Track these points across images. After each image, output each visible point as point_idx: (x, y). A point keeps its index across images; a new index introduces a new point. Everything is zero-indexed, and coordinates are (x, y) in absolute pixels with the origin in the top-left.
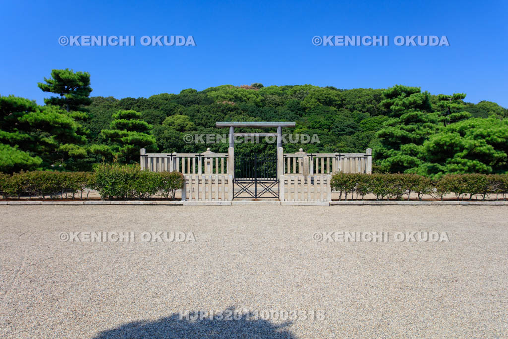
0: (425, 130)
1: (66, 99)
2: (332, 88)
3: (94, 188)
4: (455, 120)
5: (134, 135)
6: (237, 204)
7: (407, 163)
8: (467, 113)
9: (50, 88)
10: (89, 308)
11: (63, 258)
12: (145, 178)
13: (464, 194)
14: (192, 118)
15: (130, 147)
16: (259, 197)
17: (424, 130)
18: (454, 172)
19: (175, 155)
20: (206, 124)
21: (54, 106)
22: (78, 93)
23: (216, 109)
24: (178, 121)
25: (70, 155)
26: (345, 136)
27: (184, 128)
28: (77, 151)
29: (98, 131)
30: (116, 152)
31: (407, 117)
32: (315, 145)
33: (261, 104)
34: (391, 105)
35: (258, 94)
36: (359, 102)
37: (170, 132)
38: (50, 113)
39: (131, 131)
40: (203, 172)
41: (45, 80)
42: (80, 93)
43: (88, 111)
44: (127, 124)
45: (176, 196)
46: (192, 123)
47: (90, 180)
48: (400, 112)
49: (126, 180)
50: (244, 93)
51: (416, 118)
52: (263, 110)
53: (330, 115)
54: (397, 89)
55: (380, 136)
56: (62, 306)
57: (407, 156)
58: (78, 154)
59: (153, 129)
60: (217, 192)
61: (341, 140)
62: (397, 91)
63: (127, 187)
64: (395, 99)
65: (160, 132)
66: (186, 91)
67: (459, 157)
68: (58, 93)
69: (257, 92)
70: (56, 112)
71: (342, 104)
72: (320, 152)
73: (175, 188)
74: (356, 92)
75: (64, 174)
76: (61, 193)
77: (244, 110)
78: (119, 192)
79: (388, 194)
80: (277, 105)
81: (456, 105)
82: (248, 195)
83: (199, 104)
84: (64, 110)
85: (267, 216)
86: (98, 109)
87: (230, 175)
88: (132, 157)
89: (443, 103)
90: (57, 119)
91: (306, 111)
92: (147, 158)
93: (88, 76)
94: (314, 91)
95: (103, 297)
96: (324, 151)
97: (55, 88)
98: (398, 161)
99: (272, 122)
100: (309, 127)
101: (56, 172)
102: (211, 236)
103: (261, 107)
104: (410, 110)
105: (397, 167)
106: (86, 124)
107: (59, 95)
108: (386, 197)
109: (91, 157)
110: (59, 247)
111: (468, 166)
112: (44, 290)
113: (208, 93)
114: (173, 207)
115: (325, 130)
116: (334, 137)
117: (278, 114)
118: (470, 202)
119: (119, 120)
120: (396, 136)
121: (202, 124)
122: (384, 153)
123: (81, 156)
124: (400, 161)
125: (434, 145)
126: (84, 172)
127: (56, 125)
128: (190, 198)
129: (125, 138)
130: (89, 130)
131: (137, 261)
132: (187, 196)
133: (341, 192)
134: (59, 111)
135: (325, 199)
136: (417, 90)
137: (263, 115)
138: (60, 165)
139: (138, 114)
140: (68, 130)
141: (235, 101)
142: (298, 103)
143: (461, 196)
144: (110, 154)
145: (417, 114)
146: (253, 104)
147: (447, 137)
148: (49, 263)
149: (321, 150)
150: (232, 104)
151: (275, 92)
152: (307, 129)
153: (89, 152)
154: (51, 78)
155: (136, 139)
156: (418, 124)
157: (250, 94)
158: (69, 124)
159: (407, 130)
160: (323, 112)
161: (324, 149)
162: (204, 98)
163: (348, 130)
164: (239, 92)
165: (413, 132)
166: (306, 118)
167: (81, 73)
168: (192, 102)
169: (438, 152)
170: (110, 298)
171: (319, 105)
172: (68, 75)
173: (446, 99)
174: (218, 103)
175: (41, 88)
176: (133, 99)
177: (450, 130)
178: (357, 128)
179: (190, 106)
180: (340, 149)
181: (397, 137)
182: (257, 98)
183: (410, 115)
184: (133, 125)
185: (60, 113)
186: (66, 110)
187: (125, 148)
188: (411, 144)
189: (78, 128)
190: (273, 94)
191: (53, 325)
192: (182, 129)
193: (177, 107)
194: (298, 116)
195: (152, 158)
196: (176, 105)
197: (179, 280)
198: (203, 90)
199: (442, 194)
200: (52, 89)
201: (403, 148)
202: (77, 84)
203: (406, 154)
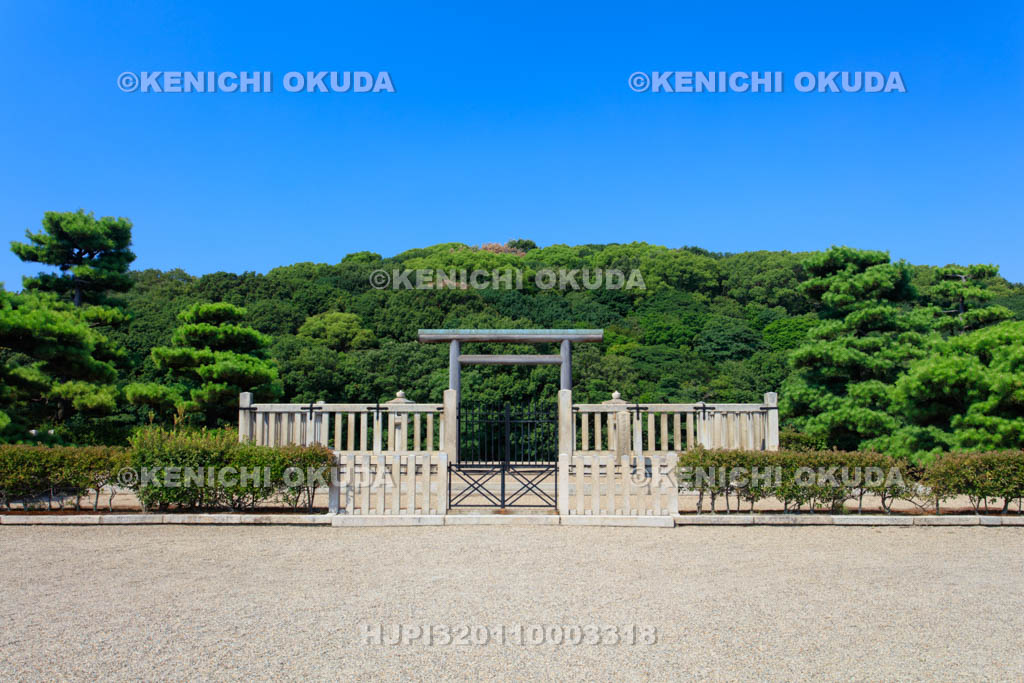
0: (904, 349)
1: (74, 277)
2: (697, 251)
4: (975, 325)
5: (228, 361)
6: (458, 522)
7: (864, 425)
8: (1004, 310)
9: (39, 253)
11: (44, 643)
12: (246, 459)
13: (989, 498)
15: (218, 387)
16: (510, 505)
17: (901, 349)
18: (970, 447)
19: (320, 408)
20: (401, 334)
21: (46, 294)
22: (103, 263)
23: (424, 298)
24: (335, 328)
25: (77, 408)
26: (729, 362)
27: (348, 344)
28: (93, 397)
29: (145, 349)
30: (185, 400)
31: (862, 318)
32: (659, 383)
33: (529, 287)
34: (824, 292)
35: (523, 264)
36: (760, 284)
37: (314, 353)
38: (34, 311)
39: (220, 351)
40: (385, 447)
41: (30, 236)
42: (107, 265)
43: (122, 304)
44: (213, 334)
45: (316, 504)
46: (368, 331)
47: (119, 464)
48: (844, 307)
50: (491, 261)
51: (881, 321)
52: (535, 300)
53: (692, 313)
54: (835, 256)
55: (800, 363)
57: (863, 409)
58: (95, 404)
59: (275, 347)
60: (411, 494)
61: (718, 372)
62: (836, 259)
64: (831, 279)
65: (290, 352)
66: (355, 258)
67: (978, 411)
68: (57, 265)
69: (522, 260)
70: (49, 307)
71: (721, 286)
72: (670, 399)
74: (752, 260)
75: (59, 450)
76: (47, 496)
77: (490, 301)
78: (184, 493)
79: (812, 500)
81: (977, 291)
82: (484, 501)
84: (66, 302)
85: (524, 550)
86: (146, 300)
87: (448, 451)
88: (221, 413)
89: (946, 285)
90: (49, 325)
91: (636, 303)
92: (255, 413)
93: (128, 224)
94: (652, 257)
96: (680, 398)
97: (48, 255)
98: (844, 422)
99: (553, 331)
100: (642, 341)
101: (42, 448)
102: (388, 595)
103: (530, 294)
104: (868, 302)
105: (844, 437)
106: (116, 334)
107: (58, 268)
108: (806, 506)
109: (125, 412)
110: (37, 618)
111: (1001, 433)
113: (406, 262)
114: (309, 528)
115: (682, 346)
116: (701, 365)
117: (570, 311)
118: (1004, 517)
119: (193, 327)
120: (837, 362)
121: (390, 333)
122: (811, 402)
123: (101, 410)
124: (846, 421)
125: (919, 383)
126: (103, 448)
127: (47, 338)
128: (350, 508)
129: (206, 368)
130: (124, 348)
131: (211, 649)
132: (342, 505)
133: (701, 494)
134: (56, 304)
135: (665, 512)
136: (882, 258)
137: (534, 313)
138: (52, 432)
139: (239, 310)
140: (73, 350)
143: (982, 505)
144: (171, 404)
145: (883, 313)
147: (947, 366)
148: (12, 654)
149: (672, 394)
151: (562, 260)
152: (638, 346)
153: (121, 400)
154: (41, 231)
155: (233, 370)
156: (887, 334)
157: (503, 264)
158: (76, 335)
159: (862, 349)
160: (675, 305)
161: (679, 391)
163: (734, 347)
164: (476, 258)
165: (876, 354)
166: (635, 320)
167: (111, 219)
169: (930, 401)
171: (666, 289)
172: (81, 224)
173: (955, 277)
175: (18, 252)
176: (231, 274)
177: (957, 349)
178: (757, 342)
179: (364, 292)
180: (716, 392)
181: (839, 366)
183: (866, 313)
184: (226, 338)
185: (59, 310)
186: (72, 304)
187: (205, 391)
188: (873, 381)
189: (99, 346)
190: (557, 264)
192: (342, 344)
193: (333, 293)
194: (617, 314)
195: (266, 415)
196: (330, 288)
198: (394, 255)
199: (937, 500)
200: (43, 256)
201: (855, 390)
202: (102, 245)
203: (862, 406)
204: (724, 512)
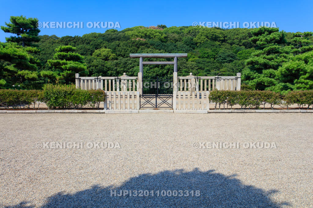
0: (281, 59)
1: (22, 38)
3: (43, 102)
4: (304, 51)
5: (71, 64)
6: (143, 112)
7: (267, 83)
9: (10, 30)
10: (39, 175)
11: (22, 147)
12: (78, 94)
13: (303, 105)
14: (114, 51)
15: (69, 72)
16: (158, 107)
18: (299, 89)
19: (100, 78)
20: (124, 55)
21: (13, 43)
22: (30, 33)
23: (131, 44)
24: (104, 53)
25: (26, 78)
26: (226, 63)
27: (108, 59)
28: (31, 75)
29: (46, 60)
30: (59, 76)
31: (268, 49)
32: (204, 70)
33: (164, 40)
34: (257, 41)
35: (162, 33)
36: (237, 39)
37: (98, 61)
38: (10, 48)
39: (69, 60)
40: (120, 90)
41: (6, 24)
43: (37, 46)
44: (66, 55)
45: (100, 107)
46: (114, 54)
47: (40, 95)
48: (263, 46)
49: (65, 95)
50: (152, 32)
51: (275, 50)
52: (166, 44)
53: (215, 48)
55: (248, 64)
56: (22, 174)
57: (267, 78)
58: (32, 77)
59: (85, 59)
60: (129, 104)
61: (223, 67)
62: (262, 30)
63: (66, 101)
64: (260, 37)
65: (90, 61)
66: (109, 31)
67: (303, 78)
68: (16, 33)
69: (162, 31)
70: (15, 47)
71: (225, 40)
72: (208, 75)
73: (99, 101)
74: (235, 31)
75: (22, 91)
76: (19, 104)
77: (152, 45)
78: (60, 104)
79: (250, 105)
80: (176, 41)
81: (306, 40)
82: (150, 106)
83: (119, 40)
84: (20, 45)
85: (163, 120)
86: (45, 45)
87: (139, 92)
88: (70, 80)
89: (296, 39)
90: (15, 53)
91: (198, 45)
92: (80, 80)
93: (37, 20)
94: (203, 30)
95: (48, 169)
96: (211, 75)
97: (13, 30)
98: (261, 82)
99: (172, 54)
100: (199, 57)
101: (16, 90)
102: (122, 133)
103: (164, 42)
104: (271, 44)
105: (261, 86)
106: (36, 56)
108: (248, 107)
109: (41, 80)
110: (20, 140)
111: (309, 85)
112: (10, 165)
113: (126, 33)
114: (98, 114)
115: (211, 59)
116: (218, 64)
117: (177, 48)
118: (308, 110)
119: (60, 53)
120: (260, 63)
121: (121, 55)
122: (251, 76)
123: (33, 79)
125: (285, 70)
126: (35, 90)
127: (15, 57)
128: (110, 108)
129: (65, 66)
130: (39, 60)
132: (108, 107)
133: (216, 103)
134: (17, 46)
135: (205, 109)
136: (276, 30)
137: (166, 48)
138: (19, 86)
139: (74, 48)
140: (23, 60)
141: (145, 38)
142: (192, 39)
143: (301, 106)
144: (55, 77)
145: (275, 47)
146: (158, 40)
147: (295, 64)
148: (13, 150)
149: (208, 74)
150: (143, 40)
151: (175, 31)
152: (198, 59)
153: (39, 76)
154: (10, 22)
155: (73, 67)
156: (276, 54)
157: (156, 33)
158: (24, 56)
159: (268, 59)
160: (210, 46)
161: (210, 73)
162: (122, 36)
163: (228, 59)
164: (148, 31)
165: (272, 60)
166: (197, 50)
167: (31, 18)
168: (114, 39)
169: (288, 75)
170: (52, 170)
171: (207, 41)
172: (22, 20)
173: (299, 36)
174: (133, 40)
175: (3, 29)
176: (70, 37)
177: (298, 59)
178: (235, 57)
179: (113, 42)
180: (222, 73)
181: (260, 64)
182: (162, 35)
183: (270, 48)
184: (70, 56)
185: (18, 48)
186: (22, 46)
187: (65, 73)
188: (271, 69)
189: (31, 59)
190: (173, 33)
191: (17, 184)
192: (106, 59)
194: (192, 49)
195: (84, 80)
196: (102, 41)
197: (97, 159)
198: (122, 30)
199: (288, 105)
200: (11, 31)
201: (265, 72)
202: (29, 27)
203: (267, 77)
204: (223, 109)
